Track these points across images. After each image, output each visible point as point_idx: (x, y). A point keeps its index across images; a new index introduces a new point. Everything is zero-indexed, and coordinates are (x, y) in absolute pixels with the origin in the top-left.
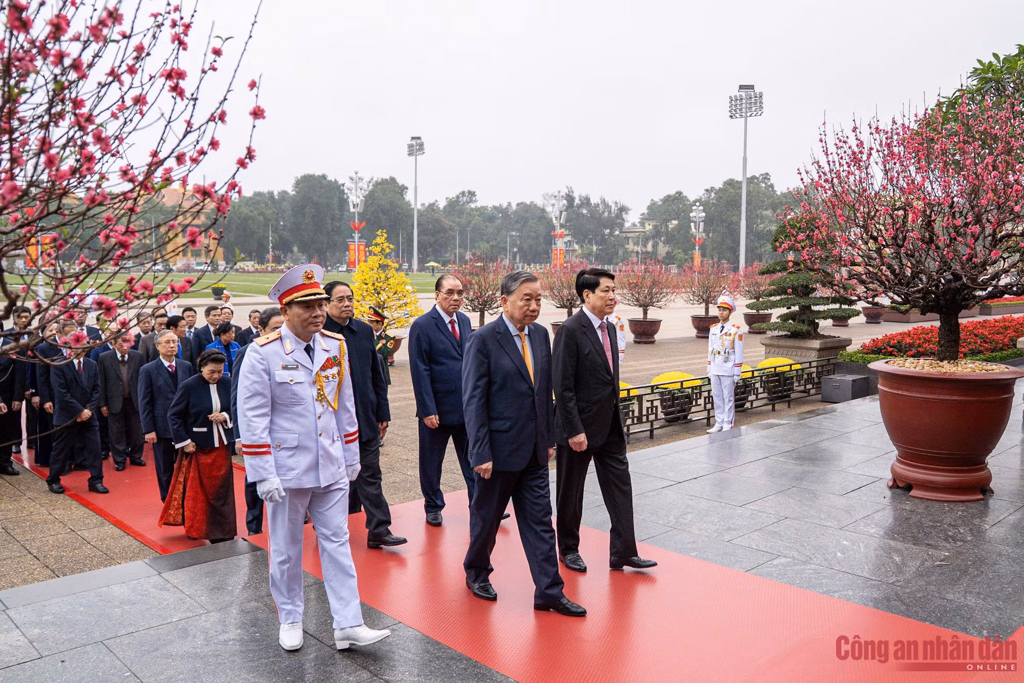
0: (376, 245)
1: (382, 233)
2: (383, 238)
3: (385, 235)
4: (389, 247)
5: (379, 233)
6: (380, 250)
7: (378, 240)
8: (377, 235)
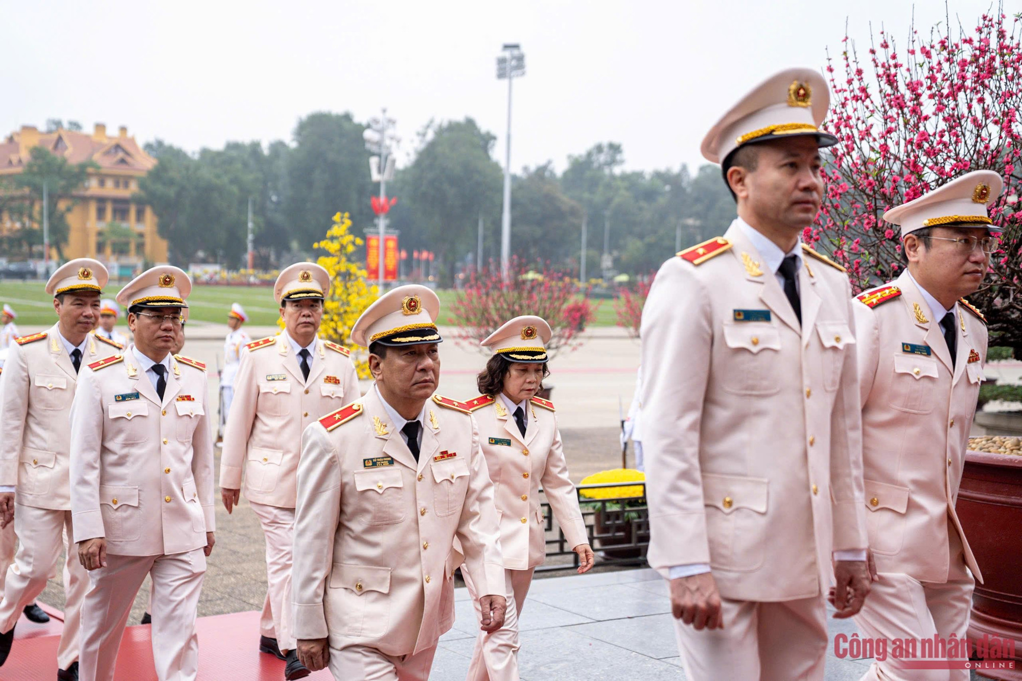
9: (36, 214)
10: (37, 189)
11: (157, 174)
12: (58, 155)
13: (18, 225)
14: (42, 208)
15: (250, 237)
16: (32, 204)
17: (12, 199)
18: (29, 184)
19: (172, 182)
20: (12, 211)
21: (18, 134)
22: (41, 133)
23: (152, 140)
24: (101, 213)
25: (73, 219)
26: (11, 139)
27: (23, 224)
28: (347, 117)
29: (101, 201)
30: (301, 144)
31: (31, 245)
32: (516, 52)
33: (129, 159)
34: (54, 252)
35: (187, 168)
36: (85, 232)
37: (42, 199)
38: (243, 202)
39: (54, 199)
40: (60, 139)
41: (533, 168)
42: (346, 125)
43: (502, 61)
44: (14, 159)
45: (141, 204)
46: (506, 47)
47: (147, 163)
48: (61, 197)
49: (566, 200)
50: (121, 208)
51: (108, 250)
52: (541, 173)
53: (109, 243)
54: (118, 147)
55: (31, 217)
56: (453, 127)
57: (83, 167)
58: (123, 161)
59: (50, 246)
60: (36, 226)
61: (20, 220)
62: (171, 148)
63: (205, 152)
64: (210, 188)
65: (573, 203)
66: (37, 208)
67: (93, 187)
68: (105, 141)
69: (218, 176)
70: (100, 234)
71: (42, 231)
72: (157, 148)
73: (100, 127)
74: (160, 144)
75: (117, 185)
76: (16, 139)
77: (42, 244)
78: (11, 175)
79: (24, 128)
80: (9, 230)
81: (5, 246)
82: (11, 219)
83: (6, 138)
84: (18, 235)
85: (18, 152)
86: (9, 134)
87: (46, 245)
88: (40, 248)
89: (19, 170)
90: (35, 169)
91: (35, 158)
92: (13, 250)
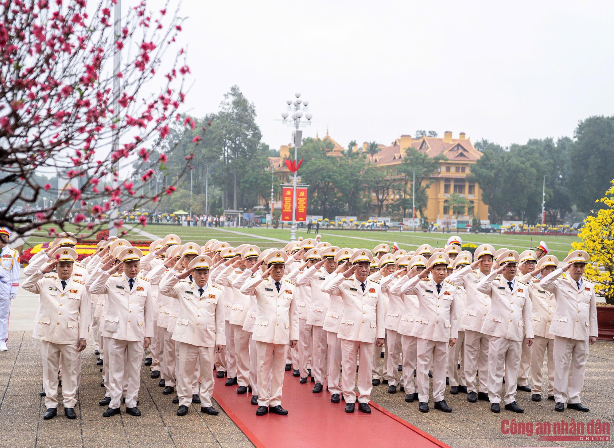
0: (610, 196)
9: (408, 189)
10: (409, 174)
11: (483, 162)
12: (422, 152)
13: (398, 197)
14: (412, 185)
15: (544, 202)
16: (406, 183)
17: (395, 180)
18: (404, 172)
19: (492, 167)
20: (393, 187)
21: (399, 140)
22: (413, 139)
23: (480, 140)
24: (447, 188)
25: (430, 193)
26: (395, 144)
27: (400, 196)
29: (447, 180)
30: (580, 139)
31: (405, 209)
33: (465, 153)
34: (418, 213)
35: (503, 158)
36: (437, 199)
37: (412, 181)
38: (539, 179)
39: (419, 180)
40: (424, 141)
44: (397, 155)
45: (472, 181)
47: (476, 155)
48: (423, 178)
50: (459, 184)
51: (451, 212)
53: (452, 207)
54: (459, 145)
55: (405, 192)
57: (437, 159)
58: (461, 155)
59: (416, 209)
60: (408, 197)
61: (399, 193)
62: (492, 144)
63: (514, 146)
64: (518, 170)
66: (409, 186)
67: (443, 172)
68: (451, 143)
69: (523, 163)
70: (446, 201)
71: (412, 199)
72: (483, 146)
73: (448, 134)
74: (485, 142)
75: (457, 170)
76: (398, 143)
77: (412, 208)
78: (394, 166)
79: (403, 136)
80: (392, 200)
81: (390, 210)
82: (394, 193)
83: (392, 143)
84: (398, 202)
85: (399, 152)
86: (394, 141)
87: (414, 209)
88: (410, 210)
89: (400, 162)
90: (409, 161)
91: (409, 155)
92: (395, 212)
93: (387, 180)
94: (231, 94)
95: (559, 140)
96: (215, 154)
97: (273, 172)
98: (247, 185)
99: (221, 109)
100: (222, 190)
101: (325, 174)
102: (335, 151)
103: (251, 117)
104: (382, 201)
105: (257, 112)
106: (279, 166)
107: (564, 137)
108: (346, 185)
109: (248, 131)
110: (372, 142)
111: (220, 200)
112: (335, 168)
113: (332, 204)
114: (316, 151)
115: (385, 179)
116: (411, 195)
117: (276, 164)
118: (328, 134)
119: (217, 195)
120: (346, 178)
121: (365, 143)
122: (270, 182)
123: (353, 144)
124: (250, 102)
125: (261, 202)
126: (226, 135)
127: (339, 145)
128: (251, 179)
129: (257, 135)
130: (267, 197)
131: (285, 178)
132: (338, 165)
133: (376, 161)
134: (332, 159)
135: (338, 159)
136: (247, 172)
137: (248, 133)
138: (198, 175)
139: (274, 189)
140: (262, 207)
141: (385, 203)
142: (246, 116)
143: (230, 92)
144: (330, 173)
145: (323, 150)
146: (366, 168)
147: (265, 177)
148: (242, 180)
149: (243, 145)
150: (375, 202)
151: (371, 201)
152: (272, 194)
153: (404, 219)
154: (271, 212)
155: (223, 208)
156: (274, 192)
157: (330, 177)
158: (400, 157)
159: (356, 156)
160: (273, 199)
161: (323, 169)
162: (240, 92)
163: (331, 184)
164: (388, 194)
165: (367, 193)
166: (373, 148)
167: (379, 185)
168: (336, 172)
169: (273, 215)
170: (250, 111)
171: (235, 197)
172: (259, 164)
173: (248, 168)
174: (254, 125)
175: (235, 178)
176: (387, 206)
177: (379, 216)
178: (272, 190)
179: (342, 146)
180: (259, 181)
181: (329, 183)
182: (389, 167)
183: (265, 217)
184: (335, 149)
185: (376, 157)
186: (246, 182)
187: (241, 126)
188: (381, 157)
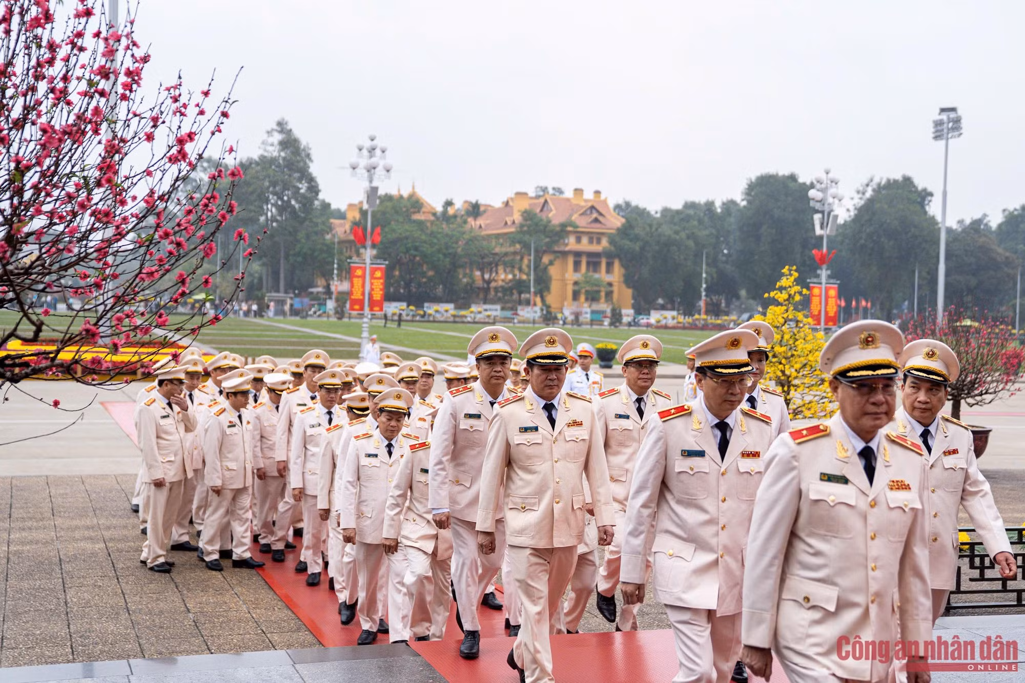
0: (781, 289)
1: (790, 270)
2: (792, 279)
3: (796, 274)
4: (800, 293)
5: (785, 270)
6: (786, 296)
7: (784, 282)
8: (783, 275)
9: (524, 267)
10: (526, 246)
11: (624, 231)
12: (543, 216)
13: (510, 277)
14: (530, 261)
15: (704, 286)
16: (522, 259)
17: (506, 254)
18: (519, 242)
19: (636, 238)
20: (505, 264)
21: (512, 199)
22: (531, 198)
23: (621, 202)
24: (577, 265)
25: (553, 271)
26: (507, 204)
27: (514, 276)
28: (793, 178)
29: (578, 254)
30: (749, 202)
31: (520, 293)
32: (952, 115)
33: (601, 218)
34: (538, 300)
35: (650, 226)
36: (563, 280)
37: (530, 255)
38: (698, 255)
39: (539, 254)
40: (546, 201)
41: (968, 221)
42: (792, 185)
43: (938, 124)
44: (509, 220)
45: (610, 257)
46: (943, 110)
47: (616, 222)
48: (545, 252)
49: (1001, 251)
50: (594, 260)
51: (582, 298)
52: (977, 226)
53: (583, 291)
54: (592, 208)
55: (520, 270)
56: (891, 185)
57: (563, 226)
58: (596, 220)
59: (535, 294)
60: (524, 277)
61: (512, 272)
62: (637, 207)
63: (666, 211)
64: (668, 244)
65: (1007, 254)
66: (526, 261)
67: (571, 243)
68: (583, 204)
69: (677, 233)
70: (576, 283)
71: (530, 280)
72: (625, 209)
73: (578, 191)
74: (628, 204)
75: (591, 241)
76: (511, 203)
77: (529, 292)
78: (506, 234)
79: (518, 194)
80: (503, 281)
81: (500, 294)
82: (505, 271)
83: (503, 203)
84: (510, 285)
85: (512, 215)
86: (505, 200)
87: (532, 293)
88: (528, 296)
89: (513, 230)
90: (525, 228)
91: (525, 219)
92: (506, 298)
93: (496, 254)
94: (276, 130)
95: (724, 204)
96: (253, 214)
97: (336, 240)
98: (300, 259)
99: (261, 152)
100: (264, 265)
101: (410, 245)
102: (424, 213)
103: (305, 163)
104: (489, 282)
105: (313, 157)
106: (345, 232)
107: (729, 198)
108: (439, 260)
109: (301, 183)
110: (474, 201)
111: (260, 279)
112: (423, 237)
113: (419, 285)
114: (397, 212)
115: (494, 252)
116: (528, 275)
117: (342, 229)
118: (413, 188)
119: (257, 272)
120: (439, 251)
121: (466, 202)
122: (332, 256)
123: (449, 203)
124: (304, 142)
125: (319, 283)
126: (269, 187)
127: (429, 205)
128: (304, 250)
129: (314, 189)
130: (328, 275)
131: (353, 250)
132: (429, 232)
133: (480, 227)
134: (420, 223)
135: (429, 224)
136: (298, 241)
137: (300, 186)
138: (229, 244)
139: (338, 264)
140: (320, 289)
141: (493, 285)
142: (298, 162)
143: (275, 127)
144: (417, 244)
145: (407, 210)
146: (466, 237)
147: (325, 248)
148: (291, 252)
149: (293, 202)
150: (479, 283)
151: (474, 282)
152: (335, 272)
153: (519, 308)
154: (334, 296)
155: (264, 290)
156: (338, 269)
157: (416, 249)
158: (514, 222)
159: (453, 220)
160: (336, 278)
161: (407, 238)
162: (289, 128)
163: (418, 258)
164: (497, 273)
165: (468, 271)
166: (475, 210)
167: (486, 260)
168: (425, 242)
169: (337, 300)
170: (303, 154)
171: (282, 276)
172: (316, 229)
173: (301, 235)
174: (310, 174)
175: (282, 249)
176: (496, 289)
177: (485, 303)
178: (335, 266)
179: (434, 205)
180: (316, 254)
181: (415, 256)
182: (498, 236)
183: (325, 304)
184: (423, 209)
185: (481, 221)
186: (298, 254)
187: (290, 176)
188: (488, 222)
